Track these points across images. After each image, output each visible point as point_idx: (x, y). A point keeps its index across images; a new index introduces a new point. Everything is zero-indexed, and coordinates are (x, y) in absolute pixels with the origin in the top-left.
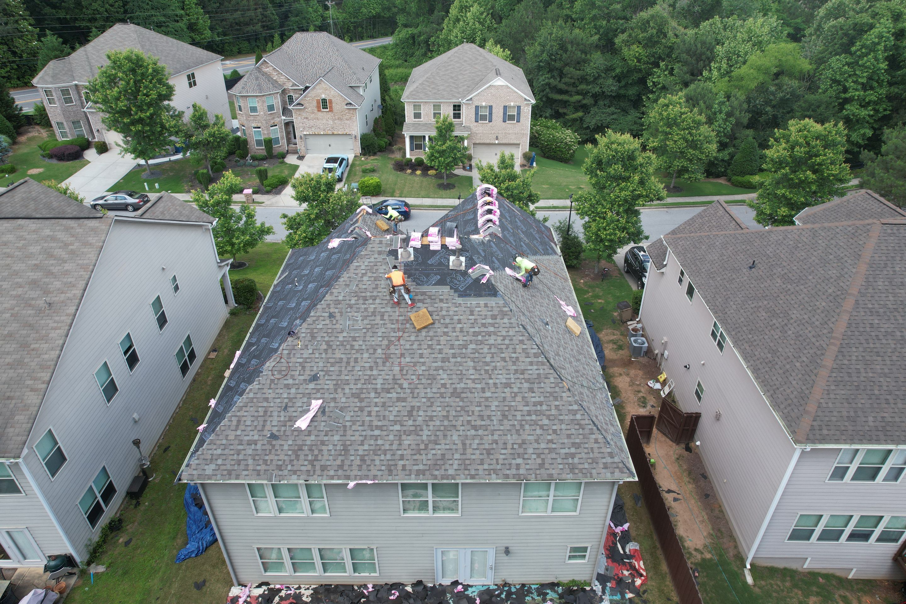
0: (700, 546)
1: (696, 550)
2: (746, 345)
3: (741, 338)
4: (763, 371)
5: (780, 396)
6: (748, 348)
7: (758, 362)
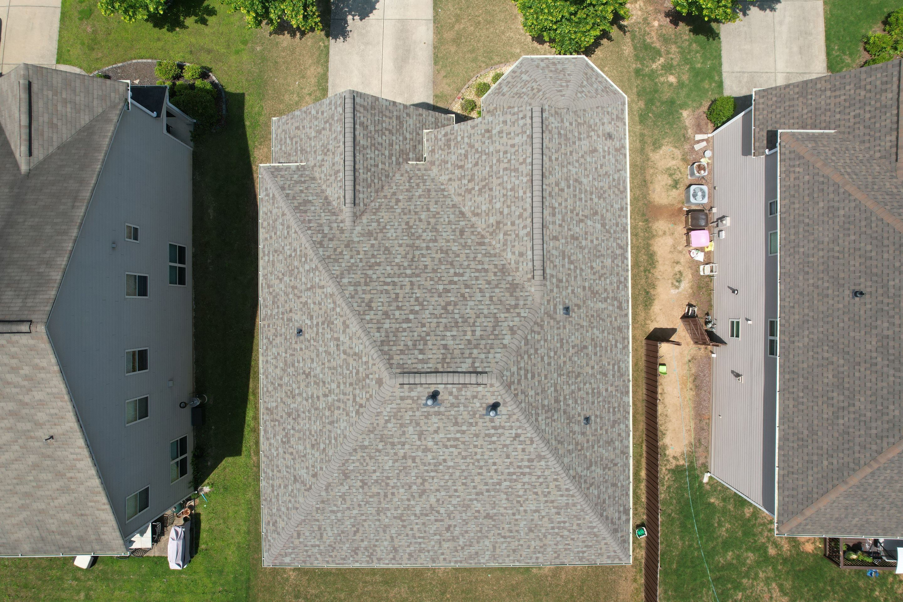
0: (678, 454)
1: (674, 458)
2: (791, 403)
3: (791, 390)
4: (791, 445)
5: (791, 481)
6: (791, 406)
7: (792, 431)
